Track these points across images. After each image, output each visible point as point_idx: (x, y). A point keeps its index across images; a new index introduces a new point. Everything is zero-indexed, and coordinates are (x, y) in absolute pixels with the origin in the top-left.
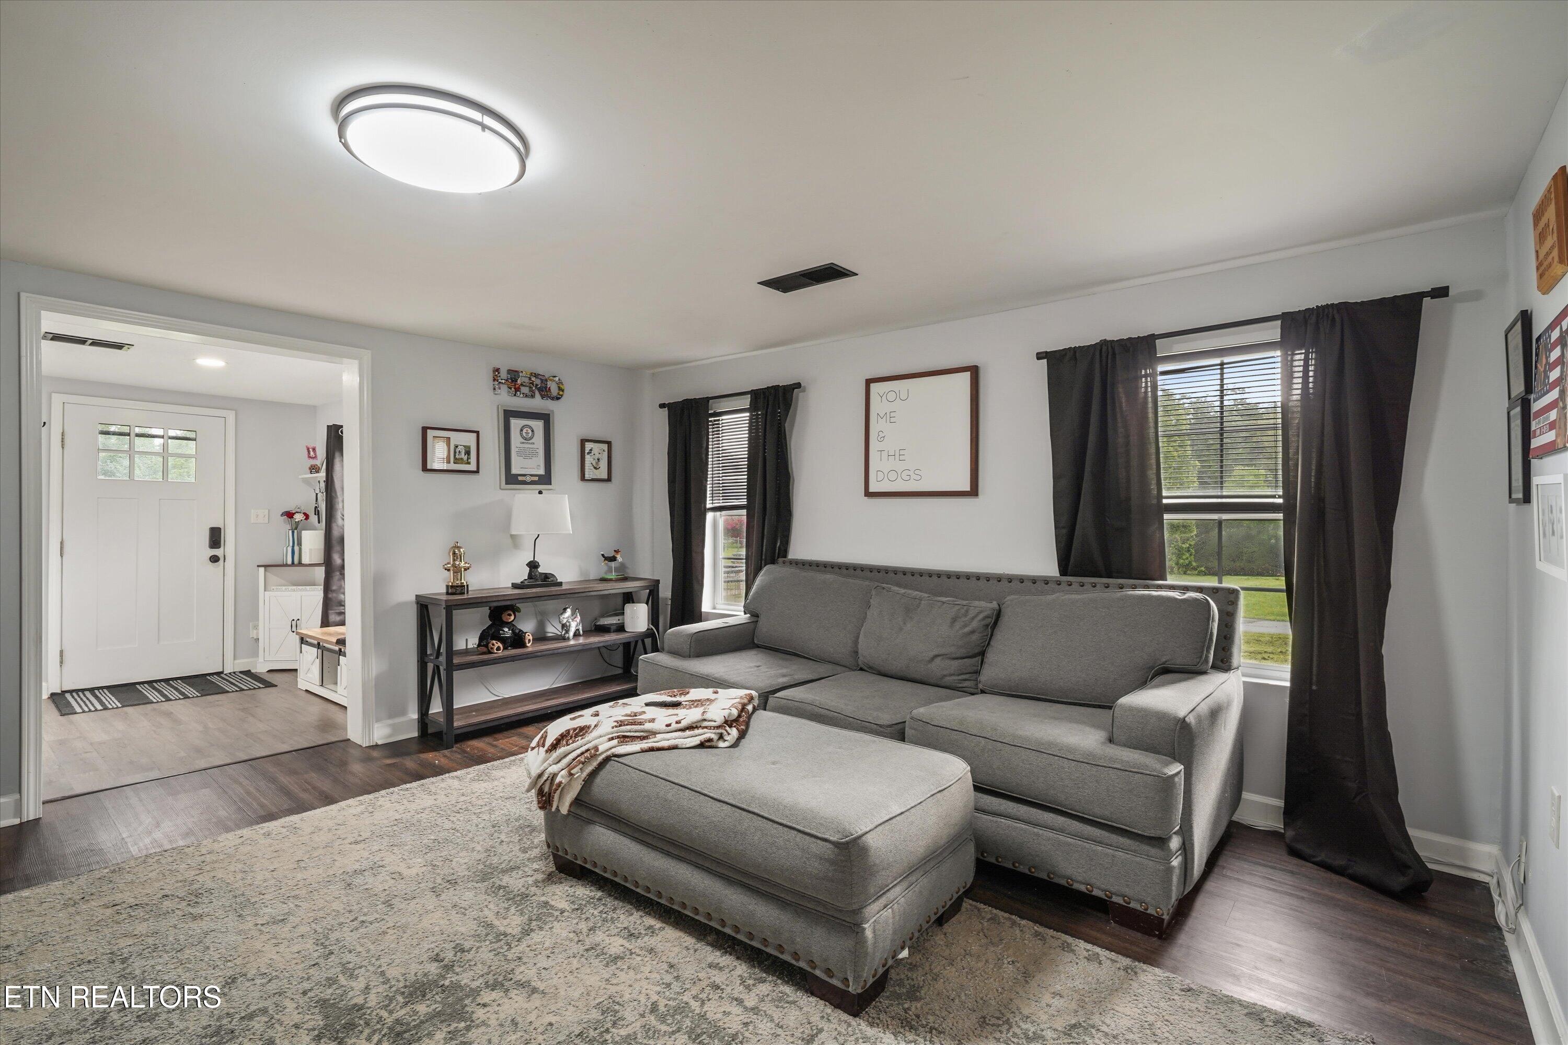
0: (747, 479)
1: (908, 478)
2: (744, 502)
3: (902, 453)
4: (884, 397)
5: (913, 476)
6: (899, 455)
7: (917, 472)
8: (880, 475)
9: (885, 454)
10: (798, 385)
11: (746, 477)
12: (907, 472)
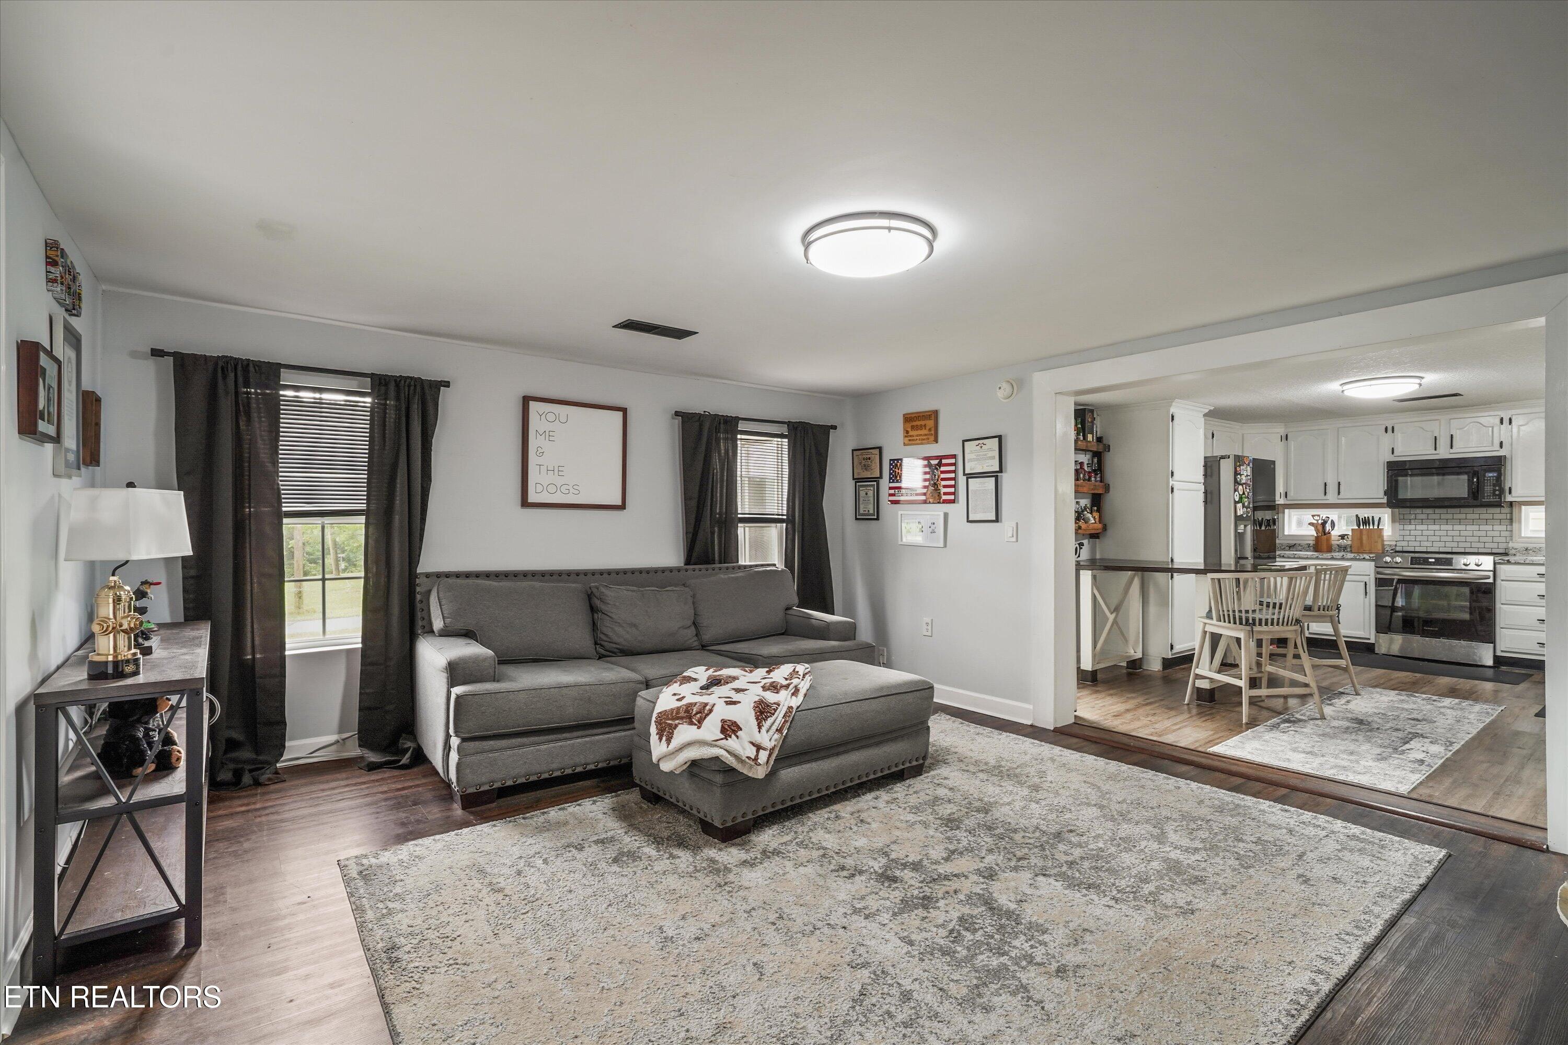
0: (367, 479)
1: (567, 492)
2: (364, 507)
3: (561, 469)
4: (543, 416)
5: (572, 490)
6: (559, 470)
7: (575, 487)
8: (539, 488)
9: (543, 469)
10: (447, 384)
11: (366, 476)
12: (567, 487)
